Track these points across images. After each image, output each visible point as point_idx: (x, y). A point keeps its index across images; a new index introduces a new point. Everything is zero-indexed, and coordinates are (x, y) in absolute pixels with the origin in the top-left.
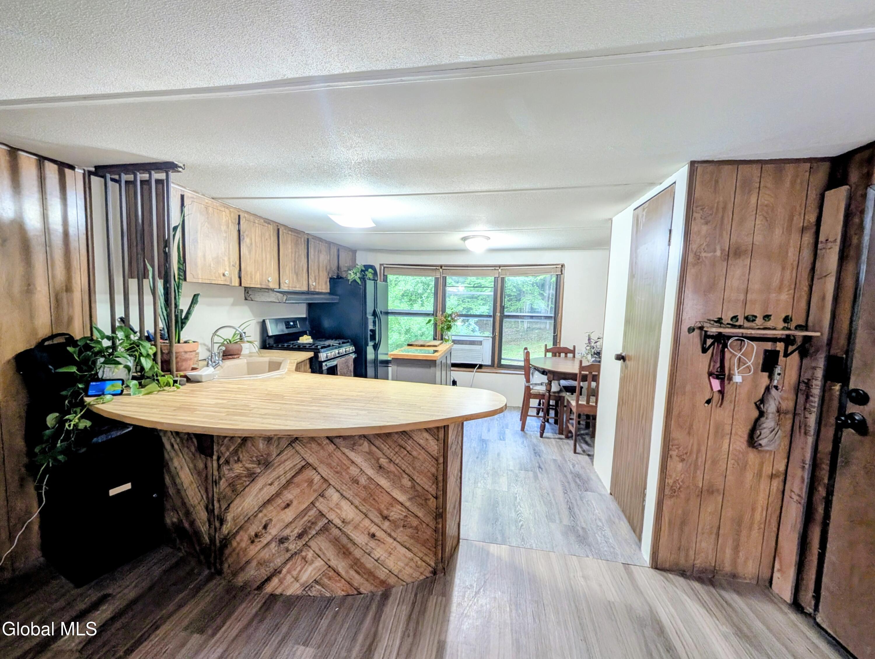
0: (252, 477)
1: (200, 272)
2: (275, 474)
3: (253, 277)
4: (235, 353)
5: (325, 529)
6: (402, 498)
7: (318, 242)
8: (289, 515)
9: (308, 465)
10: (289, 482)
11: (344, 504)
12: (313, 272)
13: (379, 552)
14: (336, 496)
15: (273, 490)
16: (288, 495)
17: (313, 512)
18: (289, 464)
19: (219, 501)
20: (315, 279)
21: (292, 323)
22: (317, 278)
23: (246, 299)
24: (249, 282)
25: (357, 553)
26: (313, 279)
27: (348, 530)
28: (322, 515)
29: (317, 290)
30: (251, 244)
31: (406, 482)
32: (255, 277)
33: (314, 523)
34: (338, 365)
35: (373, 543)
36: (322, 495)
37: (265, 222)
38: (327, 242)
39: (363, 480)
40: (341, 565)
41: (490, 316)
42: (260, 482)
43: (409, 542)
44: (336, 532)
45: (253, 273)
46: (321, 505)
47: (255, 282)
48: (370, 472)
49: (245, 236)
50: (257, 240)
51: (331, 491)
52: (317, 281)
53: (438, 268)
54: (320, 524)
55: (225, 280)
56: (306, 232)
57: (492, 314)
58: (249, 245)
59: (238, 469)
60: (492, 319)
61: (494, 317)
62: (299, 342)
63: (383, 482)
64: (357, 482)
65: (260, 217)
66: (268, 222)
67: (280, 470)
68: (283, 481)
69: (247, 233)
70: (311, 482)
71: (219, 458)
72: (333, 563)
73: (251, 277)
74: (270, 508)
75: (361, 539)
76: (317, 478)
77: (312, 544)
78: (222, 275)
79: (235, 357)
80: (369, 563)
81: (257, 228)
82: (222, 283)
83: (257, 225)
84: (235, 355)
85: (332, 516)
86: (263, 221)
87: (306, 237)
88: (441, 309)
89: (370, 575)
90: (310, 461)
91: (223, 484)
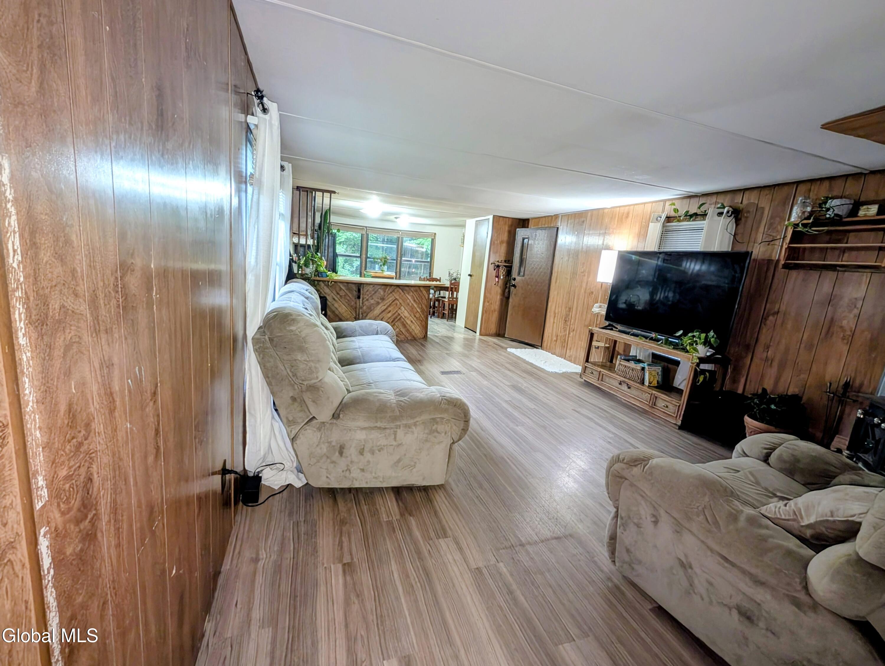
0: (378, 303)
2: (386, 302)
5: (400, 319)
6: (419, 311)
8: (390, 315)
9: (396, 299)
10: (390, 304)
11: (405, 311)
13: (413, 327)
14: (403, 309)
15: (385, 307)
16: (390, 309)
17: (397, 314)
18: (391, 299)
19: (362, 314)
25: (408, 327)
27: (406, 319)
28: (399, 314)
31: (420, 306)
33: (397, 317)
35: (412, 324)
36: (400, 309)
39: (410, 305)
40: (403, 330)
41: (395, 260)
42: (382, 304)
43: (420, 325)
44: (403, 320)
46: (399, 312)
48: (412, 302)
51: (402, 308)
54: (398, 318)
57: (395, 258)
59: (372, 302)
60: (395, 261)
63: (416, 306)
64: (409, 305)
67: (388, 301)
68: (388, 304)
70: (397, 304)
71: (363, 299)
72: (401, 330)
74: (384, 313)
75: (409, 322)
76: (398, 303)
77: (396, 324)
80: (411, 330)
85: (402, 315)
89: (410, 333)
90: (397, 297)
91: (365, 308)
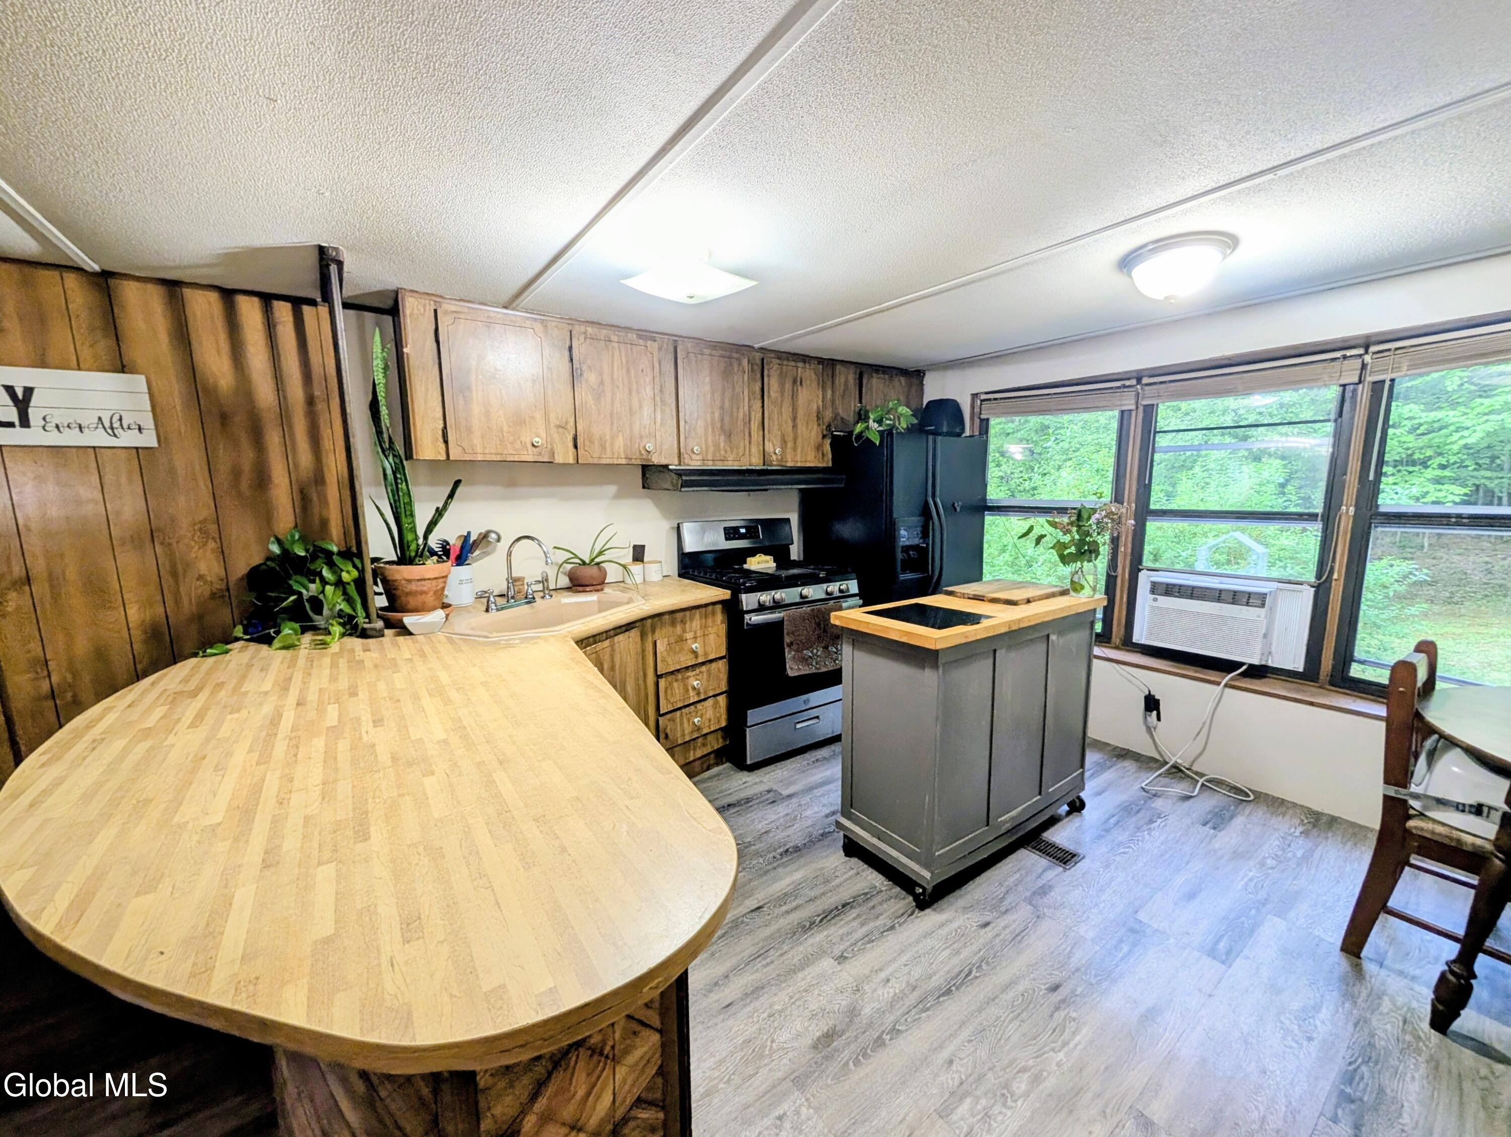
1: (477, 441)
3: (608, 445)
4: (587, 583)
7: (793, 363)
12: (776, 427)
20: (784, 442)
21: (743, 531)
22: (789, 438)
23: (644, 487)
24: (596, 455)
26: (777, 441)
29: (790, 464)
30: (602, 383)
32: (612, 445)
34: (785, 623)
37: (640, 337)
38: (821, 361)
45: (608, 437)
47: (613, 453)
49: (584, 367)
50: (615, 376)
52: (790, 445)
53: (1127, 383)
55: (540, 454)
56: (756, 346)
57: (1317, 509)
58: (595, 387)
60: (1315, 525)
61: (1328, 518)
62: (745, 566)
65: (628, 329)
66: (647, 335)
69: (589, 362)
73: (603, 448)
78: (529, 446)
79: (588, 589)
81: (617, 353)
82: (530, 458)
83: (616, 345)
84: (587, 586)
86: (635, 336)
87: (758, 356)
88: (1133, 498)
